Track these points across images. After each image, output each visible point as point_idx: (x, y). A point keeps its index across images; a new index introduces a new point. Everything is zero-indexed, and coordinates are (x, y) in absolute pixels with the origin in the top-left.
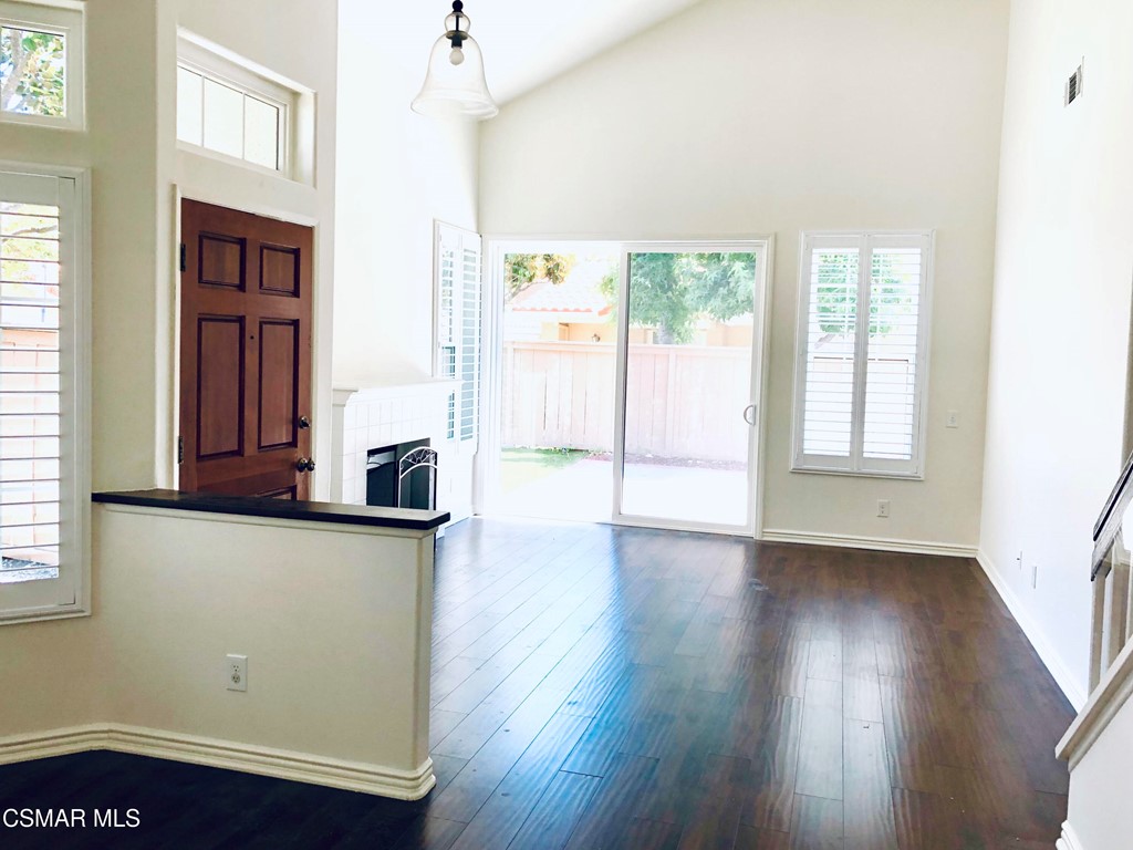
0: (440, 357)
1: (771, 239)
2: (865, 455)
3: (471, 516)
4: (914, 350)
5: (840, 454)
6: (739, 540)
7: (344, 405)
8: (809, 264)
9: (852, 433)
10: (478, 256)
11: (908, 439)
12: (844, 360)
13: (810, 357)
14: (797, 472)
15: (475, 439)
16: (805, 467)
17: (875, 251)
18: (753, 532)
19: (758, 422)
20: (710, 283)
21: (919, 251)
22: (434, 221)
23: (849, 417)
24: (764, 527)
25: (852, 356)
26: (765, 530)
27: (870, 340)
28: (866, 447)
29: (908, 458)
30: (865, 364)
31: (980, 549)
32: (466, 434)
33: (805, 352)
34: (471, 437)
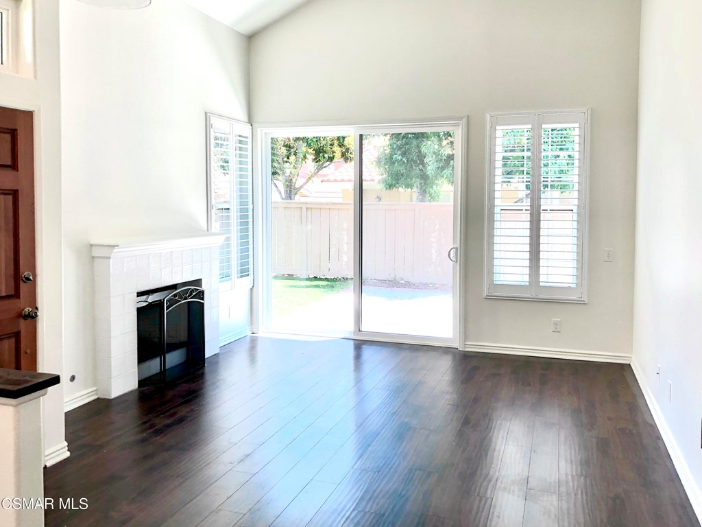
0: (214, 216)
1: (464, 120)
2: (541, 284)
3: (249, 334)
4: (576, 202)
5: (523, 284)
6: (446, 350)
7: (110, 258)
8: (493, 138)
9: (530, 267)
10: (250, 140)
11: (574, 272)
12: (524, 212)
13: (497, 210)
14: (489, 298)
15: (251, 276)
16: (496, 294)
17: (544, 126)
18: (456, 344)
19: (459, 261)
20: (444, 158)
21: (577, 125)
22: (206, 113)
23: (527, 255)
24: (465, 341)
25: (529, 208)
26: (466, 343)
27: (542, 196)
28: (542, 278)
29: (574, 286)
30: (539, 214)
31: (632, 356)
32: (244, 273)
33: (492, 206)
34: (248, 275)
